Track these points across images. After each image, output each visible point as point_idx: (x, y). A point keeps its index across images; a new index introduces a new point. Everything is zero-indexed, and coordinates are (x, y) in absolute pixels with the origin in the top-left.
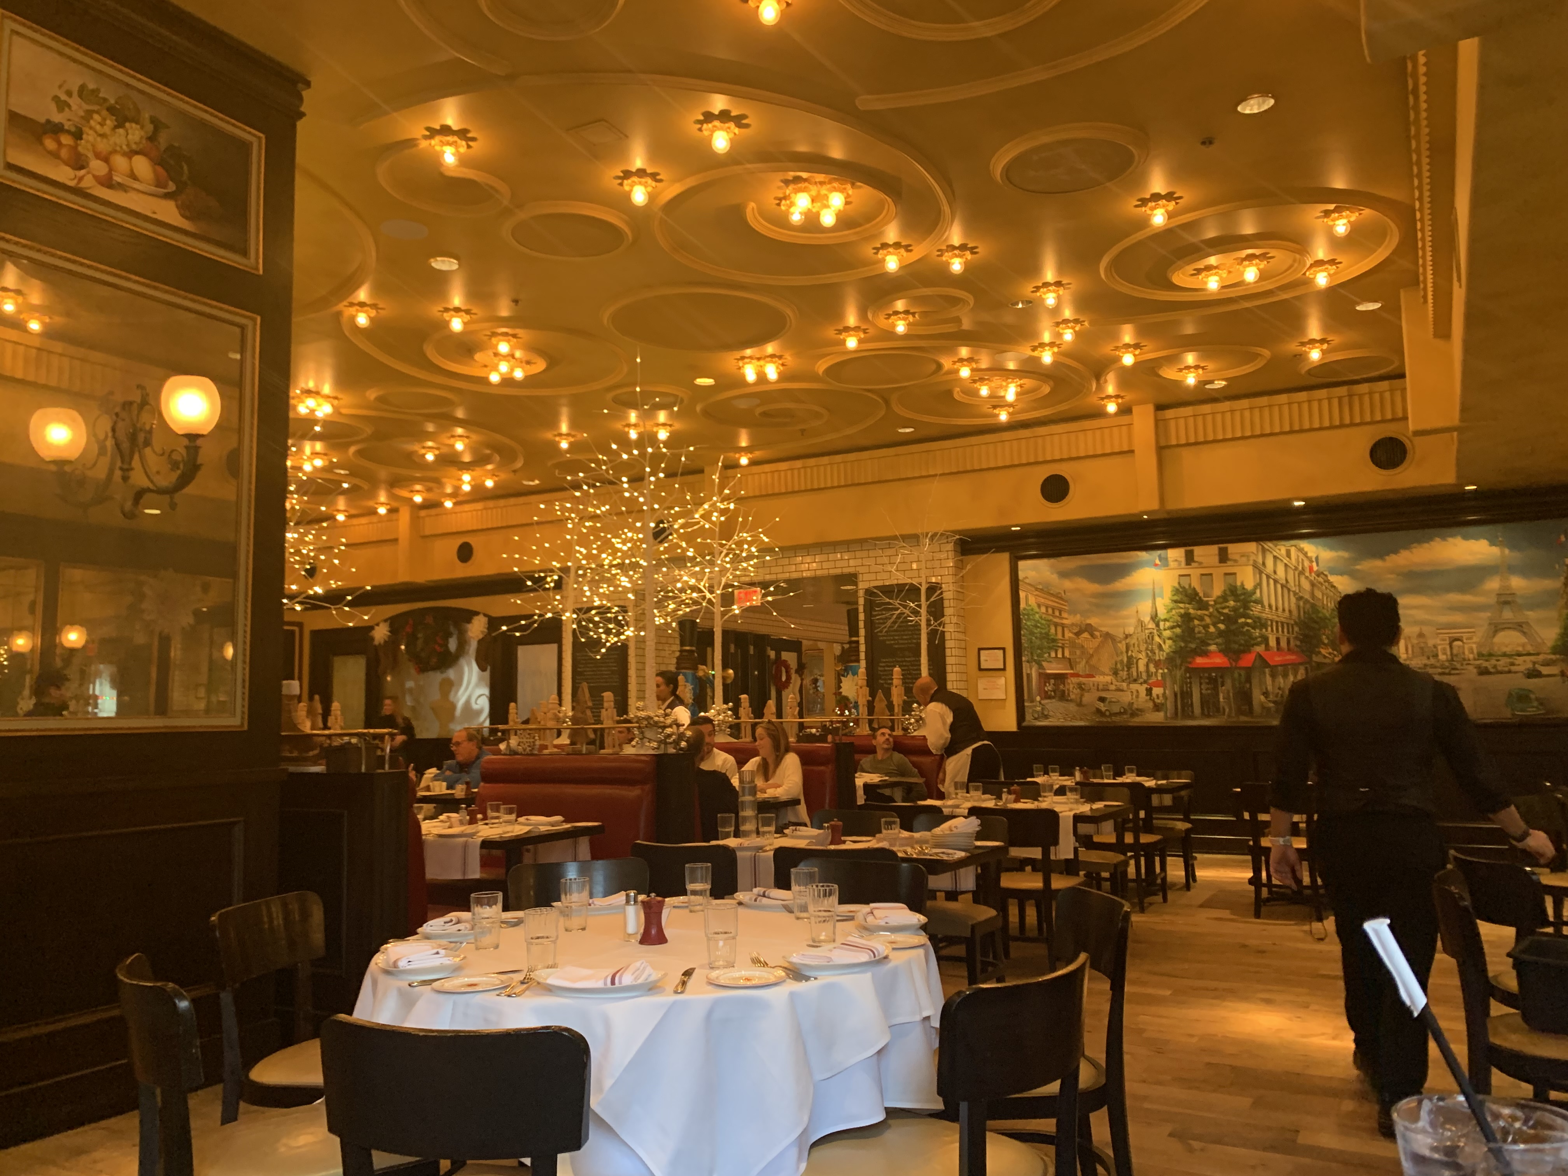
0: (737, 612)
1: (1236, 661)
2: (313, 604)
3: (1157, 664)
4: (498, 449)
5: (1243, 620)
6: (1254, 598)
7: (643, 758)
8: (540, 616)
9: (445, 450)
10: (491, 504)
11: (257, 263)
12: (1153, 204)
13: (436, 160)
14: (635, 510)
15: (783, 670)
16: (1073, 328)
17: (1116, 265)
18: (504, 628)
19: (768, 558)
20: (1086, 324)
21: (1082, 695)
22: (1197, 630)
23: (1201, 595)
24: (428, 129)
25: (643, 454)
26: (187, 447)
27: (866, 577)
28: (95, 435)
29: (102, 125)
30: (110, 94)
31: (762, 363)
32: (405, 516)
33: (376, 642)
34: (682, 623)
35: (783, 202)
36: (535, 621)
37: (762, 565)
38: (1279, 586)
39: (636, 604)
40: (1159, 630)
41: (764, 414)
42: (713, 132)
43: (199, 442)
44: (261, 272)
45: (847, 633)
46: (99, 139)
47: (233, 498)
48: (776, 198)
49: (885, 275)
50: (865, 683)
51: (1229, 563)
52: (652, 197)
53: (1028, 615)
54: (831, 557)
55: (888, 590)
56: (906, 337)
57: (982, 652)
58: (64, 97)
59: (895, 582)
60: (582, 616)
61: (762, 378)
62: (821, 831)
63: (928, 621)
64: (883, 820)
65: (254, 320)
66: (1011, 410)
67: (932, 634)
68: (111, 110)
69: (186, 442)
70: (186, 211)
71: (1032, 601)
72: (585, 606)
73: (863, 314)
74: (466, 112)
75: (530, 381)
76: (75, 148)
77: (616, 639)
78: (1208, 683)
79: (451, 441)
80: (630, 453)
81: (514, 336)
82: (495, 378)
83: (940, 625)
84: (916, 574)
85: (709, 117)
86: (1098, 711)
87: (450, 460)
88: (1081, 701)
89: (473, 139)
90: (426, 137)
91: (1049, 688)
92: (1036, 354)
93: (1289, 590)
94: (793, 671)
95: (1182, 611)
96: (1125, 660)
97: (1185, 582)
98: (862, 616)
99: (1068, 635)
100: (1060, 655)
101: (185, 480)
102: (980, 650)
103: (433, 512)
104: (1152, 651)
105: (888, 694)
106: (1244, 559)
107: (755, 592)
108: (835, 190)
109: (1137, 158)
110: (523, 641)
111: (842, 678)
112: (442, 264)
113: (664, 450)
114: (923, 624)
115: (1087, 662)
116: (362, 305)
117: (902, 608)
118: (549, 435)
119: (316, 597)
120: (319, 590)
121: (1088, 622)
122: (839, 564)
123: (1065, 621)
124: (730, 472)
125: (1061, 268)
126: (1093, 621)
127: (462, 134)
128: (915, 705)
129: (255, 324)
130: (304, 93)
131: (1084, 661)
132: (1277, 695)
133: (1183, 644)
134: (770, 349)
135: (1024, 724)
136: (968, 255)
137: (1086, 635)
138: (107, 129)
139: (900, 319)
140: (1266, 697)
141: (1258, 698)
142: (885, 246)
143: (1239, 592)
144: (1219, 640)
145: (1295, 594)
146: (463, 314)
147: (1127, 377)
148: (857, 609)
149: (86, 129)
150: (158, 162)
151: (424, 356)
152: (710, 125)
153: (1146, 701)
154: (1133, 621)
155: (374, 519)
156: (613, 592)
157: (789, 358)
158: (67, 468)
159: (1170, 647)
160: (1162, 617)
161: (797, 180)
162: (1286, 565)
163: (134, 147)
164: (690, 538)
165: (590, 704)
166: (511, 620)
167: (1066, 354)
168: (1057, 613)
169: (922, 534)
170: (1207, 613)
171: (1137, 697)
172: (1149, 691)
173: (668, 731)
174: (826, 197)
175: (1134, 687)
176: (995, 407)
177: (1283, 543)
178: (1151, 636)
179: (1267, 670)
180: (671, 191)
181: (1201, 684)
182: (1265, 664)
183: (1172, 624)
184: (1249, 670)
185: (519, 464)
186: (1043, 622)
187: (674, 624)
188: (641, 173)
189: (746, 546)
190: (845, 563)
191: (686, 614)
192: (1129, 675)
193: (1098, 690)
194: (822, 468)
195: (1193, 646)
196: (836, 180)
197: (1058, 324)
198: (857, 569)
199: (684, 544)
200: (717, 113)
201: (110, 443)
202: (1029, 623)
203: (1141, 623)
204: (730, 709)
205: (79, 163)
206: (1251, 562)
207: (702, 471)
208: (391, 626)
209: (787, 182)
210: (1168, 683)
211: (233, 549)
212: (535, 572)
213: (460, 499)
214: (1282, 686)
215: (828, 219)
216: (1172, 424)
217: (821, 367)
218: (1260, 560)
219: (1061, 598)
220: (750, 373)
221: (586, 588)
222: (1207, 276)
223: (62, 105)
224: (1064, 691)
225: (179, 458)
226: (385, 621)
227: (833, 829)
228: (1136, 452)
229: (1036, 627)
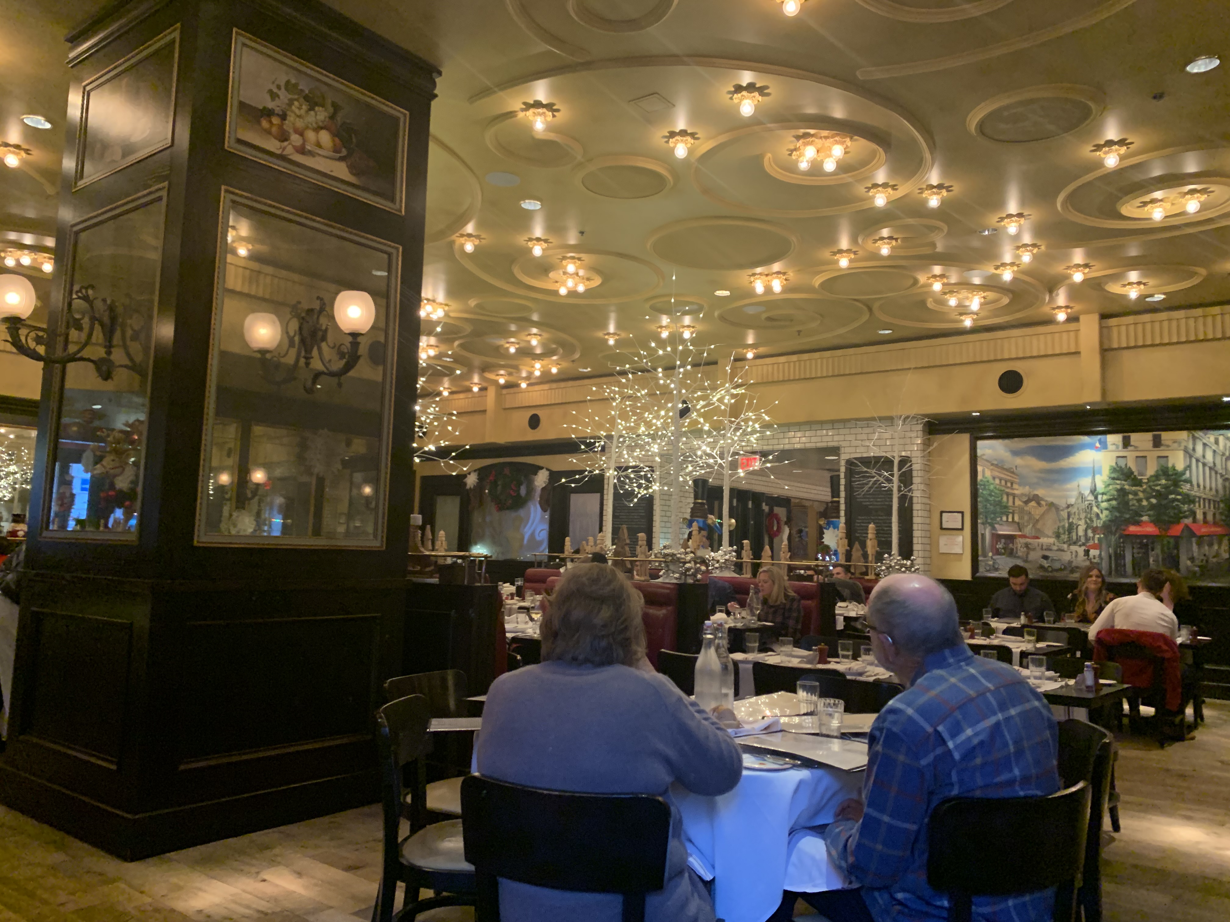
0: (742, 475)
1: (1166, 530)
2: (428, 457)
3: (1095, 530)
4: (562, 344)
5: (1173, 496)
6: (1184, 477)
7: (669, 586)
8: (590, 472)
9: (523, 345)
10: (554, 385)
11: (401, 206)
12: (1107, 149)
13: (528, 128)
14: (666, 392)
15: (775, 522)
16: (1031, 251)
17: (1071, 199)
18: (563, 480)
19: (768, 433)
20: (1043, 248)
21: (1028, 554)
22: (1131, 503)
23: (1136, 473)
24: (525, 103)
25: (674, 350)
26: (351, 343)
27: (847, 450)
28: (287, 333)
29: (300, 109)
30: (304, 86)
31: (769, 278)
32: (491, 392)
33: (468, 487)
34: (696, 481)
35: (794, 153)
36: (586, 476)
37: (762, 438)
38: (1207, 469)
39: (661, 466)
40: (1097, 502)
41: (769, 319)
42: (741, 100)
43: (359, 339)
44: (403, 213)
45: (830, 494)
46: (298, 119)
47: (380, 379)
48: (788, 150)
49: (874, 209)
50: (844, 535)
51: (1162, 448)
52: (691, 151)
53: (984, 485)
54: (819, 433)
55: (866, 461)
56: (889, 257)
57: (944, 514)
58: (275, 90)
59: (872, 454)
60: (620, 473)
61: (768, 290)
62: (811, 653)
63: (899, 487)
64: (862, 647)
65: (397, 249)
66: (975, 317)
67: (903, 499)
68: (306, 98)
69: (350, 339)
70: (353, 169)
71: (988, 474)
72: (625, 465)
73: (854, 240)
74: (554, 90)
75: (589, 293)
76: (281, 127)
77: (645, 492)
78: (1140, 548)
79: (529, 338)
80: (664, 349)
81: (579, 259)
82: (563, 291)
83: (909, 491)
84: (889, 449)
85: (739, 89)
86: (1042, 567)
87: (526, 352)
88: (1027, 557)
89: (558, 110)
90: (522, 110)
91: (1000, 546)
92: (998, 272)
93: (1216, 473)
94: (782, 523)
95: (1119, 487)
96: (1067, 525)
97: (1122, 463)
98: (843, 482)
99: (1018, 503)
100: (1010, 519)
101: (349, 367)
102: (942, 512)
103: (512, 390)
104: (1091, 520)
105: (863, 545)
106: (1176, 445)
107: (755, 459)
108: (837, 143)
109: (1094, 112)
110: (576, 491)
111: (825, 531)
112: (530, 205)
113: (691, 348)
114: (895, 490)
115: (1033, 526)
116: (469, 235)
117: (876, 476)
118: (600, 334)
119: (430, 453)
120: (432, 448)
121: (1036, 492)
122: (825, 439)
123: (1016, 492)
124: (739, 364)
125: (1023, 202)
126: (1040, 492)
127: (549, 107)
128: (886, 555)
129: (398, 251)
130: (437, 80)
131: (1031, 525)
132: (1202, 561)
133: (1117, 514)
134: (776, 267)
135: (978, 575)
136: (944, 193)
137: (1033, 504)
138: (303, 112)
139: (885, 243)
140: (1192, 562)
141: (1185, 562)
142: (875, 186)
143: (1170, 473)
144: (1151, 513)
145: (1222, 476)
146: (542, 243)
147: (1075, 292)
148: (839, 476)
149: (288, 113)
150: (335, 134)
151: (512, 274)
152: (739, 95)
153: (1084, 561)
154: (1075, 493)
155: (470, 395)
156: (644, 455)
157: (791, 275)
158: (268, 356)
159: (1107, 516)
160: (1101, 491)
161: (806, 135)
162: (1214, 451)
163: (321, 124)
164: (705, 416)
165: (628, 541)
166: (569, 474)
167: (1024, 272)
168: (1009, 485)
169: (897, 416)
170: (1141, 489)
171: (1076, 556)
172: (1087, 553)
173: (688, 565)
174: (830, 149)
175: (1074, 548)
176: (961, 314)
177: (1212, 432)
178: (1090, 506)
179: (1194, 540)
180: (705, 146)
181: (1133, 548)
182: (1192, 534)
183: (1109, 497)
184: (1177, 538)
185: (577, 356)
186: (997, 491)
187: (690, 482)
188: (683, 133)
189: (751, 423)
190: (829, 439)
191: (701, 475)
192: (1070, 538)
193: (1042, 549)
194: (814, 362)
195: (1127, 516)
196: (837, 135)
197: (1018, 248)
198: (841, 443)
199: (702, 420)
200: (744, 85)
201: (297, 339)
202: (985, 492)
203: (1081, 496)
204: (733, 551)
205: (283, 137)
206: (1182, 448)
207: (716, 363)
208: (479, 475)
209: (798, 138)
210: (1104, 546)
211: (380, 417)
212: (586, 438)
213: (532, 381)
214: (1207, 553)
215: (830, 166)
216: (1115, 331)
217: (817, 281)
218: (1191, 446)
219: (1013, 473)
220: (759, 287)
221: (625, 452)
222: (1153, 208)
223: (273, 96)
224: (1012, 549)
225: (346, 351)
226: (475, 471)
227: (821, 651)
228: (1082, 354)
229: (990, 495)
